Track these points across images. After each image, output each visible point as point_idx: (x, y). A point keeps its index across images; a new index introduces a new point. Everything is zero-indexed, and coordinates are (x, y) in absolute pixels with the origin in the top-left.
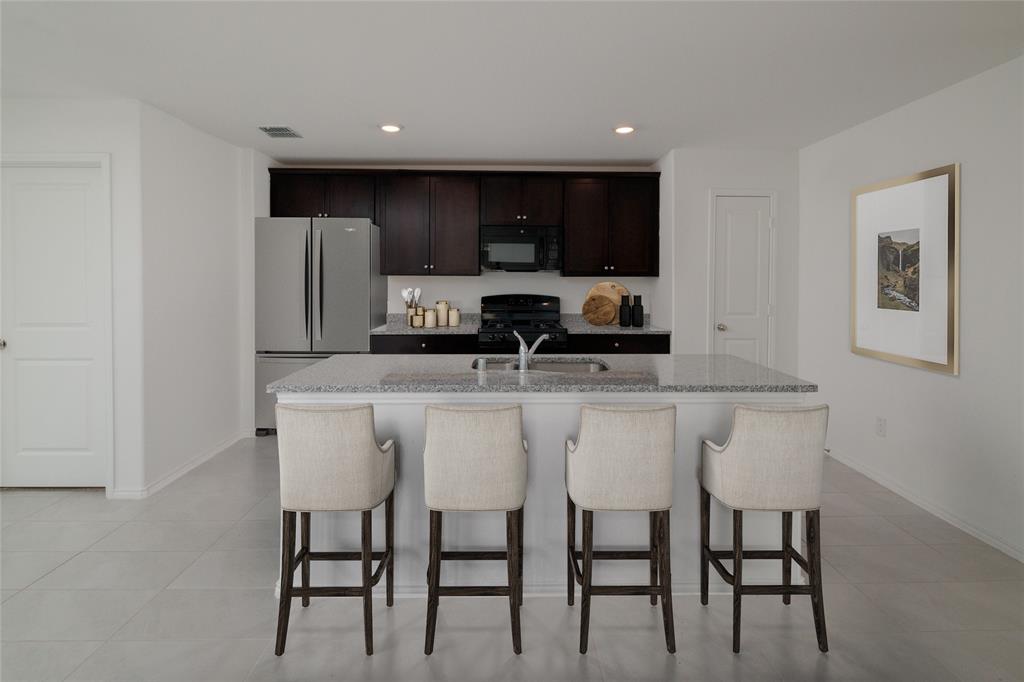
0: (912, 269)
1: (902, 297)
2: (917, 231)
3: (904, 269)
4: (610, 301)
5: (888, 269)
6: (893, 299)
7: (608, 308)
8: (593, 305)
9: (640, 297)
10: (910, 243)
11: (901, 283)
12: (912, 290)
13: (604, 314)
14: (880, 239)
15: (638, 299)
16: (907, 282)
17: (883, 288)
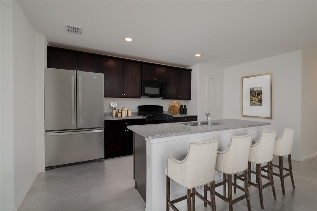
0: (260, 96)
1: (257, 103)
2: (261, 87)
3: (258, 96)
4: (177, 107)
5: (253, 96)
6: (255, 103)
7: (176, 109)
8: (172, 108)
9: (186, 106)
10: (259, 90)
11: (257, 99)
12: (260, 101)
13: (176, 111)
14: (250, 89)
15: (185, 106)
16: (259, 99)
17: (251, 101)
